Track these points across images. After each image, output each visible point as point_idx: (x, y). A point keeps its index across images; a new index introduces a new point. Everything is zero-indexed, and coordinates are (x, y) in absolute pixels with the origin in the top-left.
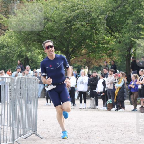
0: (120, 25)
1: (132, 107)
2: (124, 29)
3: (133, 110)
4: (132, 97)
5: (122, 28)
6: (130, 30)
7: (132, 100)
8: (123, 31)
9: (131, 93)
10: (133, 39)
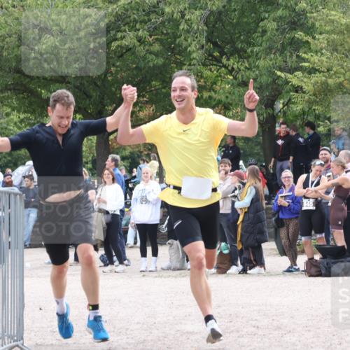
0: (242, 37)
1: (285, 262)
2: (254, 45)
3: (289, 271)
4: (283, 232)
5: (250, 44)
6: (270, 48)
7: (284, 241)
8: (252, 52)
9: (280, 223)
10: (279, 73)
